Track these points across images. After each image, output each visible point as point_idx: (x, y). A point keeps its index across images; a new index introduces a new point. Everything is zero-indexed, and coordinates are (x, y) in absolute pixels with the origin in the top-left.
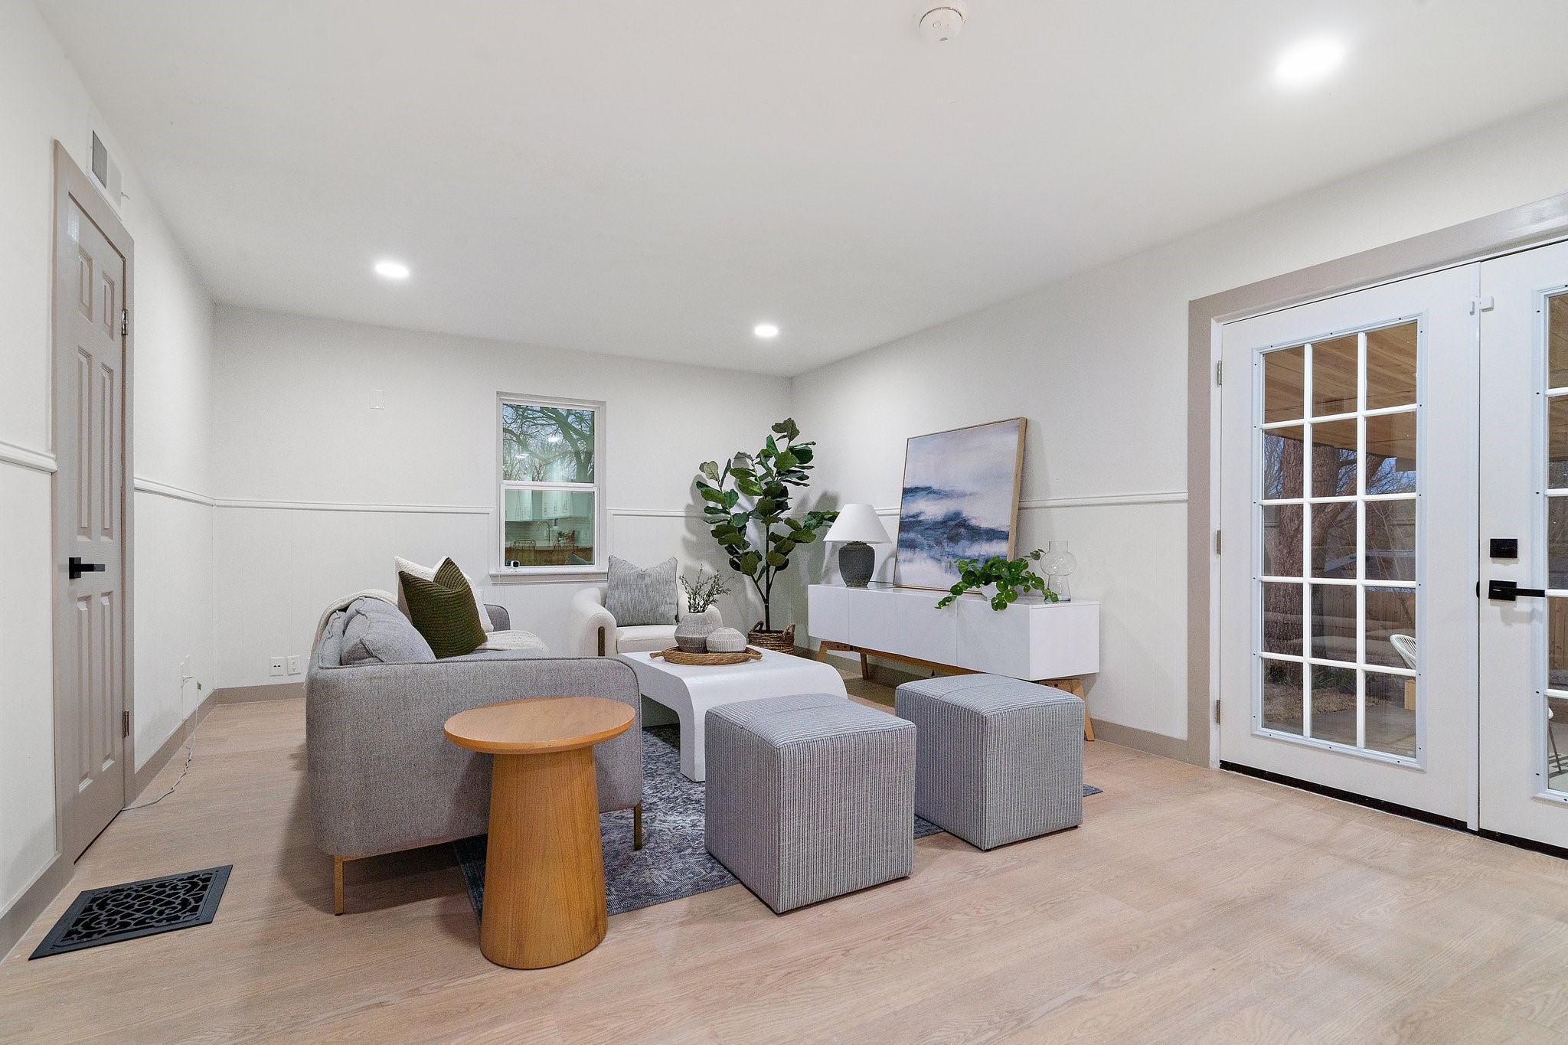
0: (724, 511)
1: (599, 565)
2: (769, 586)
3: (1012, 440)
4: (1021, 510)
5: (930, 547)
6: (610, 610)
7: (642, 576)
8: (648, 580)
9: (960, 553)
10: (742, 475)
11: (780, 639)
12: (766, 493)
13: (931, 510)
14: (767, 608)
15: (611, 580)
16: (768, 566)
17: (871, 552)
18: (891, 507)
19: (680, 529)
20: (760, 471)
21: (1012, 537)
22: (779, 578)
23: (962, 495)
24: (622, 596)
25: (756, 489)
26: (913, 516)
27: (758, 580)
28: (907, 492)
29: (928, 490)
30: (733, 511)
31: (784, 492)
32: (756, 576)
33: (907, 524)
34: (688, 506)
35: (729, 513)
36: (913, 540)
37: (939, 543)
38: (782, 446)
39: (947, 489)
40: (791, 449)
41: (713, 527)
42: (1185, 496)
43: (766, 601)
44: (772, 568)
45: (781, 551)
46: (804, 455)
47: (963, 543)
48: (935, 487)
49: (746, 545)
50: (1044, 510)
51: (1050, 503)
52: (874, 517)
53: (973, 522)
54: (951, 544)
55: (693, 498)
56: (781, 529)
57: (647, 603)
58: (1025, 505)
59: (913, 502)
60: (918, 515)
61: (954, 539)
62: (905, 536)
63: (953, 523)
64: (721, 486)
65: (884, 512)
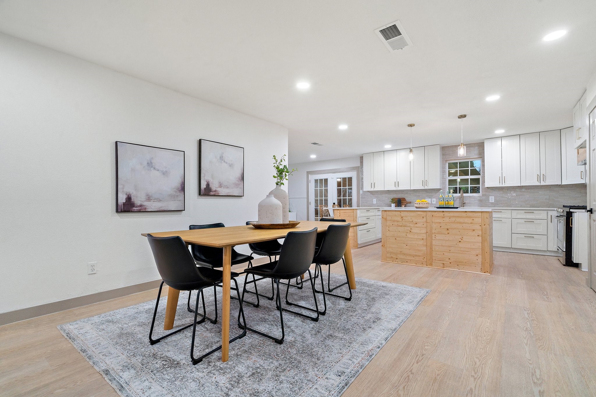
42: (306, 197)
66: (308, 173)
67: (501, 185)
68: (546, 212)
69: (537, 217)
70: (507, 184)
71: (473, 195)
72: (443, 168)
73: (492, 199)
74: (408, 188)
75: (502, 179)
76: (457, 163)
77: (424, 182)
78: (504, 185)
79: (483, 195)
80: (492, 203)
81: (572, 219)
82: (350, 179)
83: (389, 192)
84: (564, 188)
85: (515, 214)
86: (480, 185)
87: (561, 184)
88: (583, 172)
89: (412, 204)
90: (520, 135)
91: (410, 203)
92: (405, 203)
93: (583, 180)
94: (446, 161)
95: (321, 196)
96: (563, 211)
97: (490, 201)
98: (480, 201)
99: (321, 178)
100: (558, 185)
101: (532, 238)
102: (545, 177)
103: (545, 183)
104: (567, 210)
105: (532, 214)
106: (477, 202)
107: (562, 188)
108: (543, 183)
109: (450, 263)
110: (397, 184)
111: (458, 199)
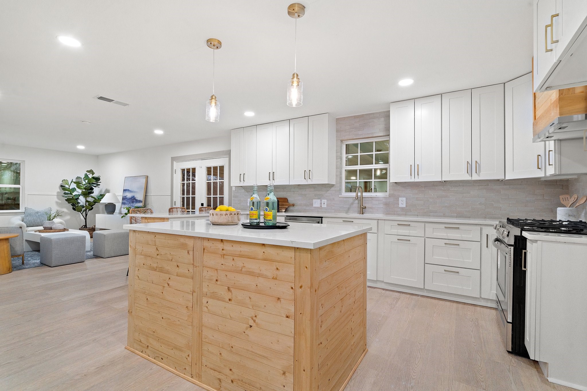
0: (71, 194)
1: (22, 209)
2: (86, 215)
3: (144, 180)
4: (146, 196)
5: (128, 204)
6: (25, 222)
7: (37, 213)
8: (39, 214)
9: (134, 206)
10: (78, 184)
11: (90, 229)
12: (85, 189)
13: (129, 195)
14: (86, 221)
15: (26, 214)
16: (86, 209)
17: (115, 205)
18: (120, 194)
19: (55, 199)
20: (84, 183)
21: (143, 202)
22: (89, 213)
23: (135, 192)
24: (30, 218)
25: (82, 188)
26: (125, 197)
27: (82, 213)
28: (125, 190)
29: (128, 190)
30: (74, 194)
31: (92, 189)
32: (82, 212)
33: (124, 198)
34: (58, 192)
35: (72, 194)
36: (125, 202)
37: (130, 203)
38: (90, 176)
39: (132, 190)
40: (93, 178)
41: (66, 198)
42: (170, 194)
43: (86, 219)
44: (88, 210)
45: (91, 206)
46: (97, 179)
47: (135, 203)
48: (130, 190)
49: (78, 203)
50: (150, 196)
51: (151, 195)
52: (115, 196)
53: (136, 198)
54: (132, 203)
55: (60, 190)
56: (90, 199)
57: (39, 220)
58: (147, 195)
59: (125, 193)
60: (126, 196)
61: (133, 202)
62: (123, 201)
63: (133, 198)
64: (69, 187)
65: (118, 195)
66: (173, 159)
67: (413, 180)
68: (479, 228)
69: (465, 236)
70: (423, 178)
71: (376, 195)
72: (339, 151)
73: (402, 203)
74: (286, 183)
75: (415, 169)
76: (358, 144)
77: (307, 174)
78: (417, 180)
79: (390, 196)
80: (402, 209)
81: (525, 253)
82: (222, 168)
84: (508, 186)
85: (430, 230)
86: (388, 180)
87: (504, 178)
88: (541, 157)
90: (441, 94)
91: (293, 205)
92: (286, 205)
93: (542, 171)
94: (342, 141)
95: (188, 193)
96: (509, 233)
97: (400, 206)
98: (387, 204)
99: (188, 167)
100: (498, 180)
101: (457, 274)
102: (479, 166)
103: (479, 176)
104: (517, 231)
105: (457, 231)
106: (382, 206)
107: (505, 187)
108: (475, 177)
109: (232, 381)
110: (272, 176)
111: (357, 201)
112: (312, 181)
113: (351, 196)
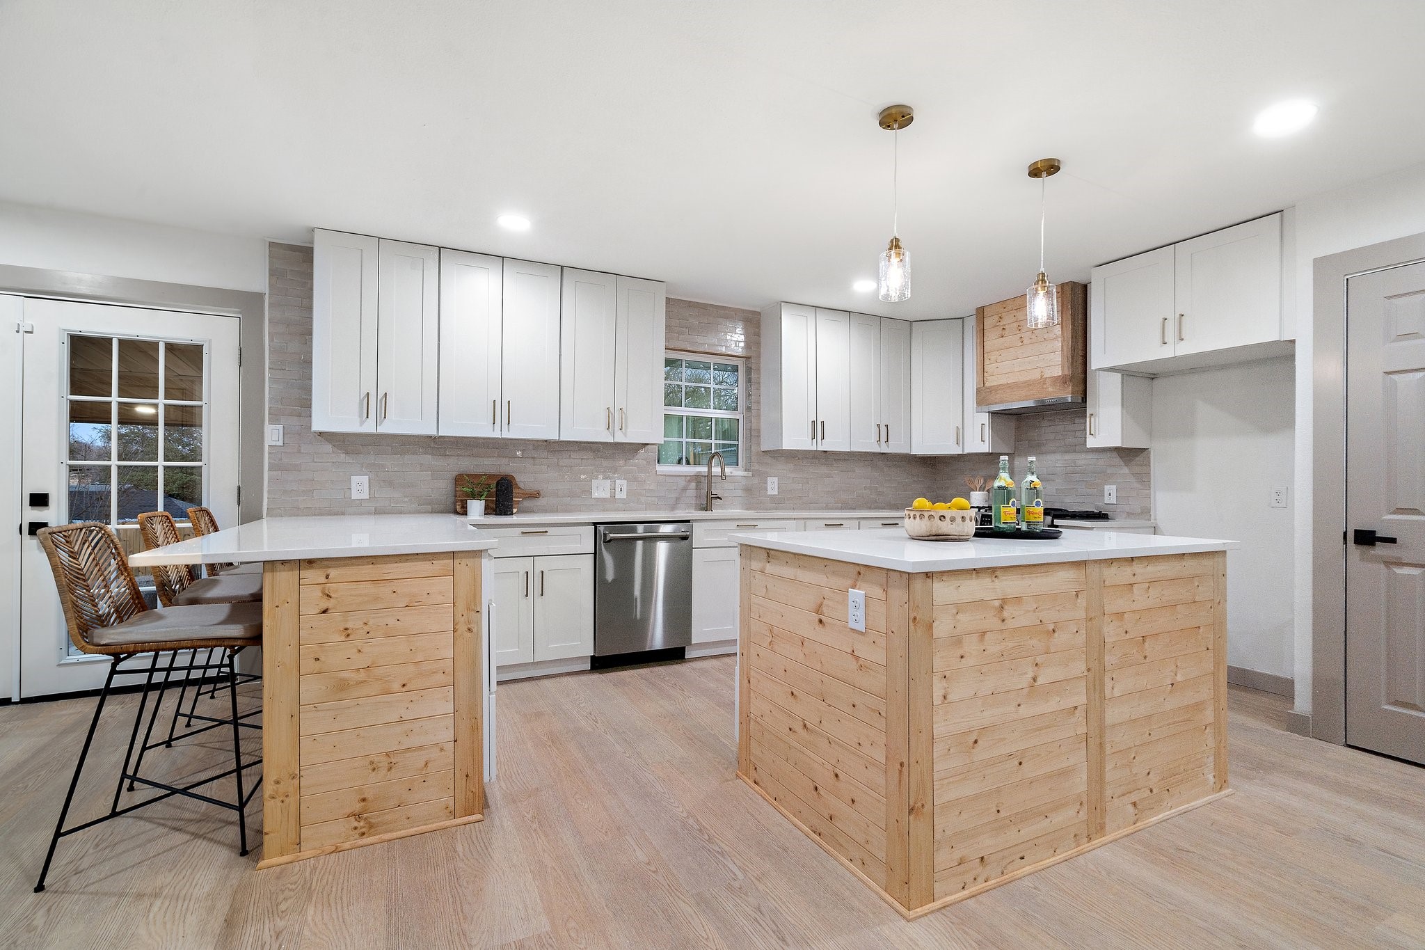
73: (773, 486)
79: (754, 473)
80: (772, 497)
83: (437, 445)
86: (742, 443)
89: (541, 502)
91: (537, 495)
92: (518, 495)
97: (770, 492)
98: (748, 490)
106: (740, 493)
109: (1151, 791)
110: (501, 409)
111: (693, 485)
112: (625, 435)
113: (682, 472)
